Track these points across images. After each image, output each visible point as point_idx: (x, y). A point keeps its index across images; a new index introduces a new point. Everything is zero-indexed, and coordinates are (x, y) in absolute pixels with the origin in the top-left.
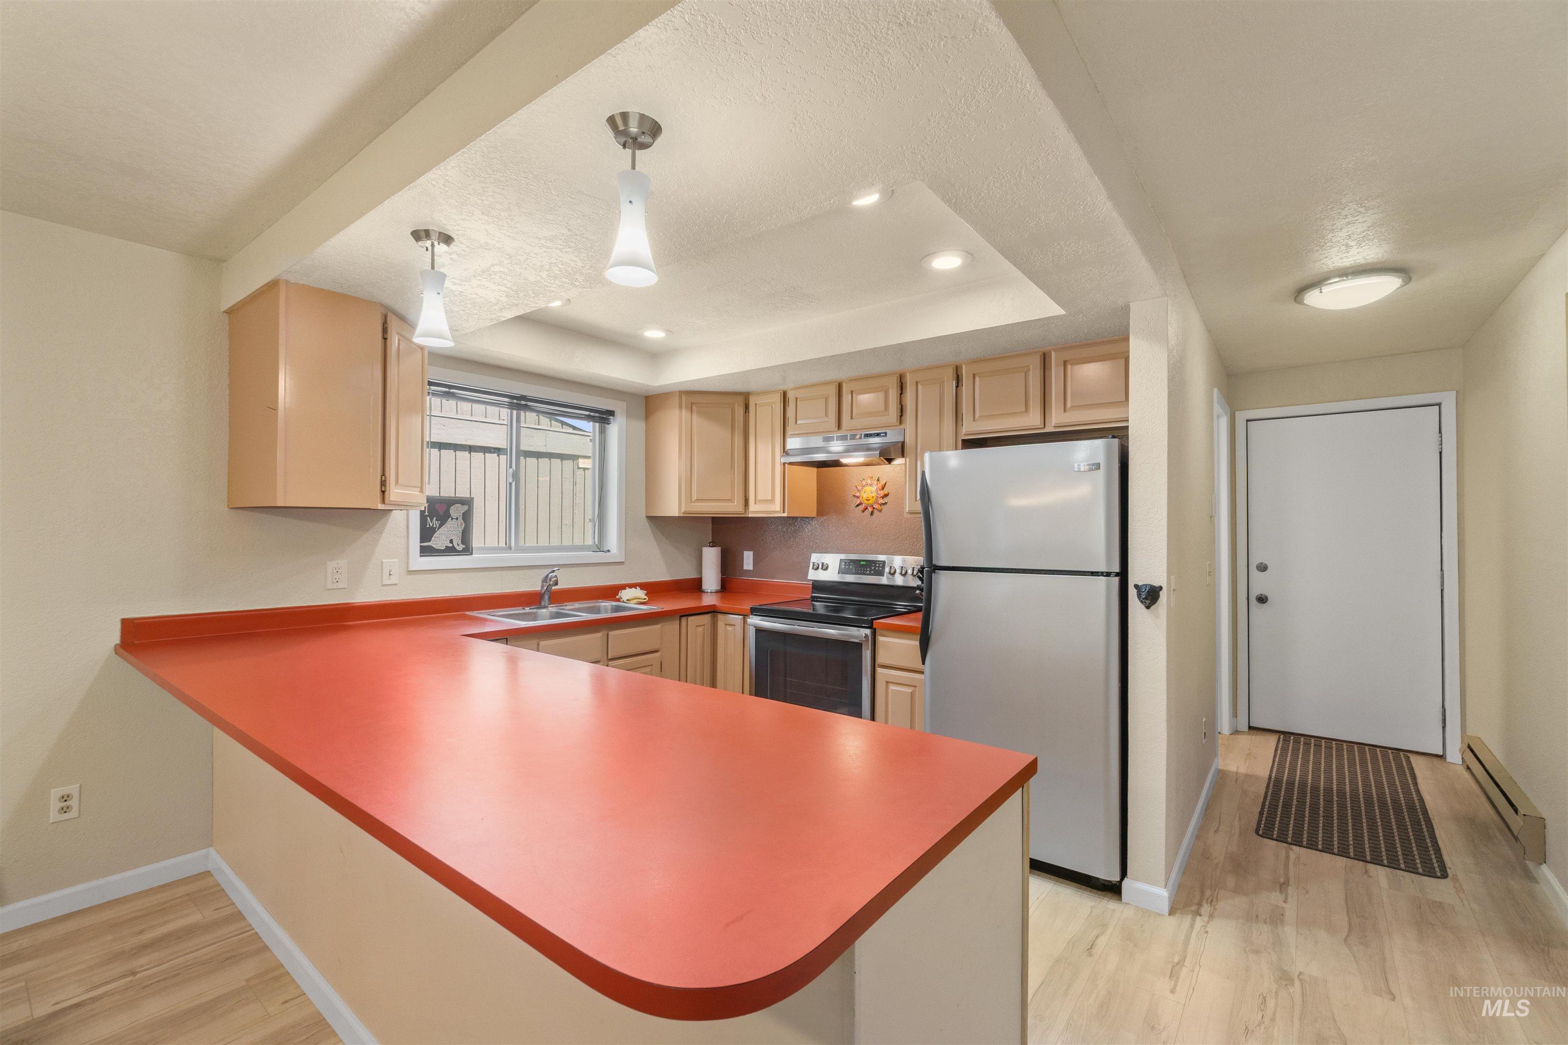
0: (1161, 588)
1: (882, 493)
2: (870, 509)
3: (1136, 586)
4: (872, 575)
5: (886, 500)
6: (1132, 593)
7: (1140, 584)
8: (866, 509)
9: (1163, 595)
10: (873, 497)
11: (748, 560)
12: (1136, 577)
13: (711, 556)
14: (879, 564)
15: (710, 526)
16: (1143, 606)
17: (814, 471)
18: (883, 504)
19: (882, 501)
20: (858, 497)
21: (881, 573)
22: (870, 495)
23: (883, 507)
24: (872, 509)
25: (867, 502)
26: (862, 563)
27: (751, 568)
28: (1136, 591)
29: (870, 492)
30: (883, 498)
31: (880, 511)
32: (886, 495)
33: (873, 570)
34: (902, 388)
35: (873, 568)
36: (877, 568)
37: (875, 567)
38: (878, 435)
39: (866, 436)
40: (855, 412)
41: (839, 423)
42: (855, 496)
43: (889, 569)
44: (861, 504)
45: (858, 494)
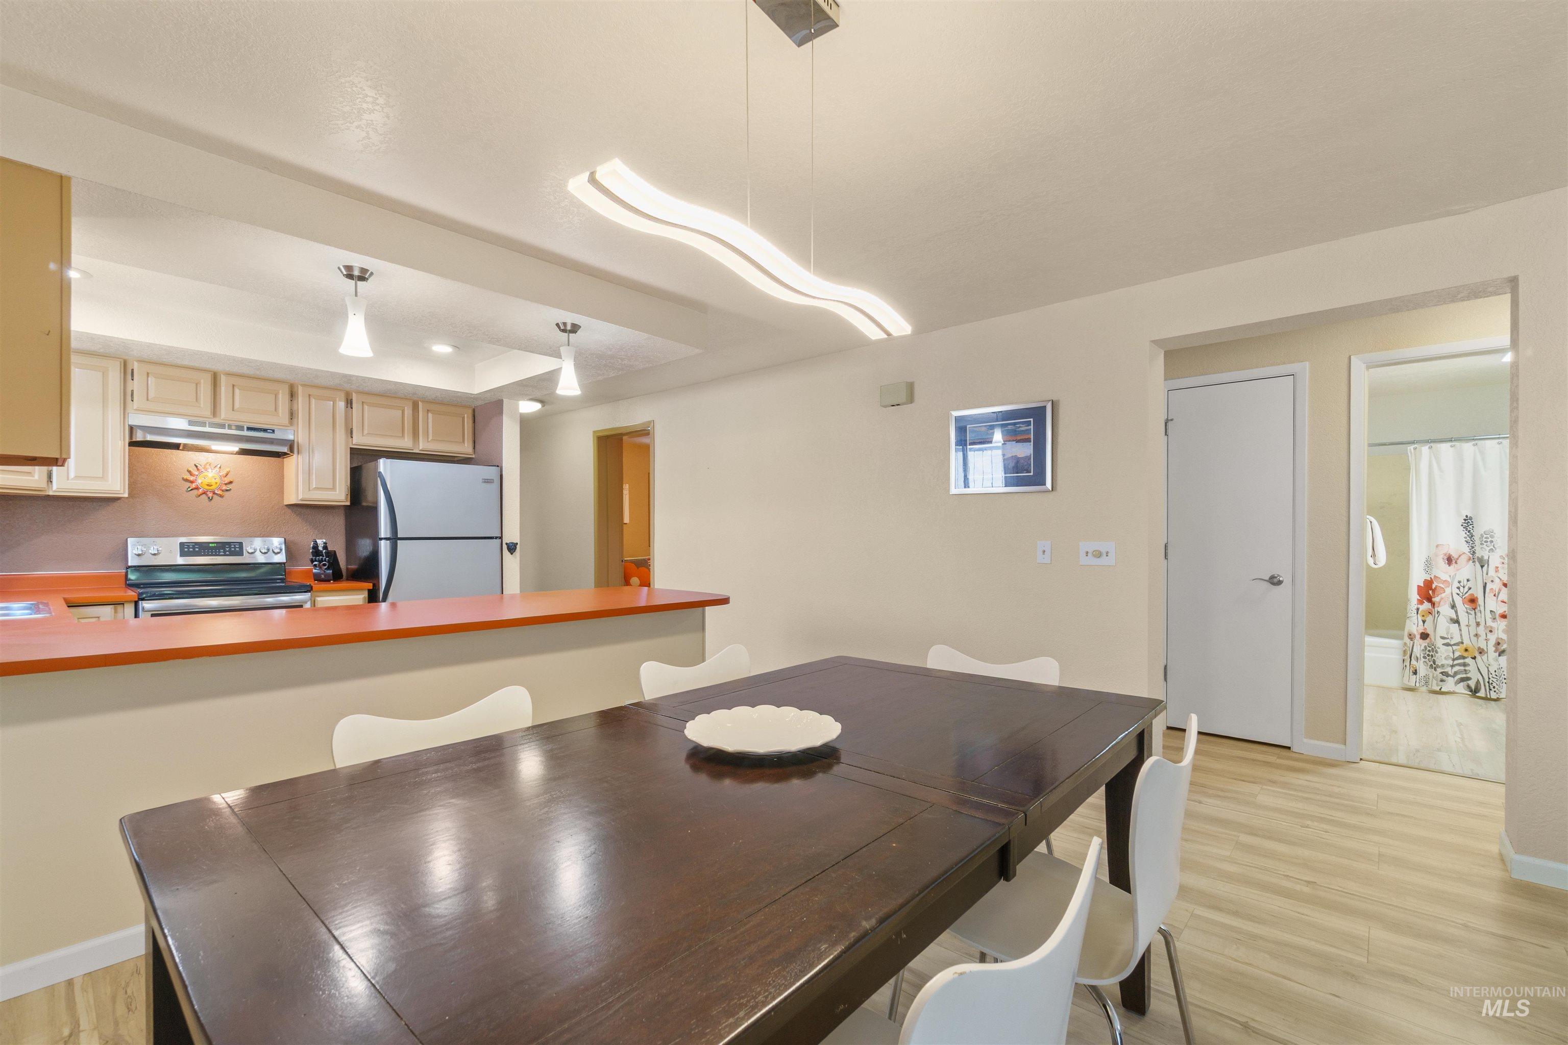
0: (517, 544)
1: (227, 480)
3: (506, 544)
4: (227, 555)
5: (229, 487)
6: (505, 547)
7: (508, 542)
8: (204, 493)
9: (518, 547)
10: (216, 483)
12: (507, 539)
14: (235, 545)
16: (509, 554)
18: (227, 490)
19: (224, 488)
20: (192, 482)
21: (240, 553)
23: (226, 494)
24: (209, 494)
25: (208, 488)
26: (211, 545)
28: (506, 546)
29: (210, 478)
30: (226, 484)
31: (221, 496)
32: (231, 482)
33: (228, 551)
34: (292, 395)
35: (227, 549)
36: (233, 549)
37: (230, 548)
38: (265, 430)
39: (249, 429)
40: (237, 405)
41: (215, 411)
42: (186, 480)
43: (248, 548)
44: (197, 488)
45: (192, 478)
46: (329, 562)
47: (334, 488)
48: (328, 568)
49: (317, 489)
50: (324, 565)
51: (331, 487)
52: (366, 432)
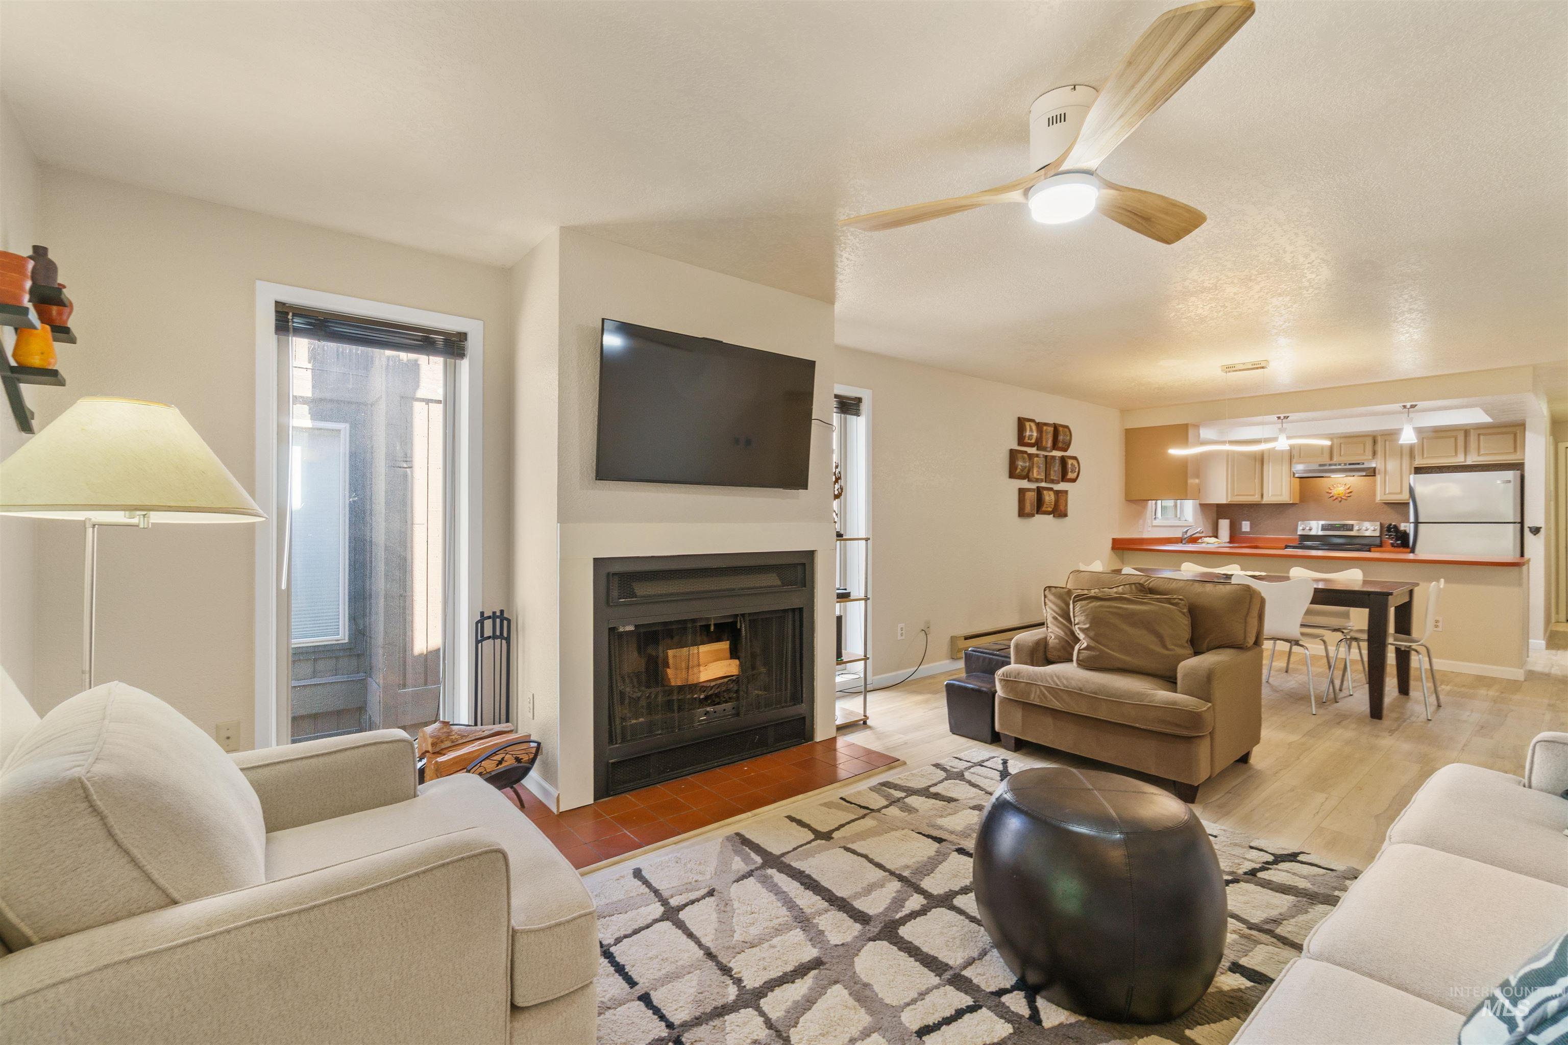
0: (1541, 528)
1: (1349, 491)
2: (1340, 499)
3: (1528, 527)
4: (1345, 531)
5: (1351, 494)
6: (1526, 530)
7: (1530, 526)
8: (1336, 499)
9: (1542, 530)
11: (1246, 526)
12: (1528, 524)
13: (1224, 524)
14: (1349, 526)
15: (1215, 509)
16: (1532, 535)
17: (1298, 479)
18: (1349, 496)
20: (1331, 493)
21: (1352, 530)
22: (1341, 492)
23: (1349, 498)
24: (1339, 499)
25: (1339, 496)
26: (1336, 526)
27: (1248, 530)
28: (1528, 529)
29: (1339, 490)
30: (1349, 493)
31: (1346, 500)
32: (1351, 492)
33: (1345, 529)
34: (1375, 442)
37: (1347, 527)
38: (1358, 464)
39: (1350, 464)
40: (1342, 453)
41: (1331, 458)
42: (1328, 493)
43: (1356, 528)
44: (1333, 496)
45: (1330, 491)
46: (1395, 535)
47: (1401, 493)
48: (1397, 540)
49: (1389, 493)
50: (1393, 538)
51: (1399, 491)
52: (1425, 456)
